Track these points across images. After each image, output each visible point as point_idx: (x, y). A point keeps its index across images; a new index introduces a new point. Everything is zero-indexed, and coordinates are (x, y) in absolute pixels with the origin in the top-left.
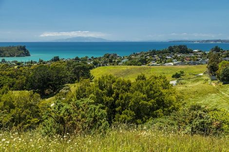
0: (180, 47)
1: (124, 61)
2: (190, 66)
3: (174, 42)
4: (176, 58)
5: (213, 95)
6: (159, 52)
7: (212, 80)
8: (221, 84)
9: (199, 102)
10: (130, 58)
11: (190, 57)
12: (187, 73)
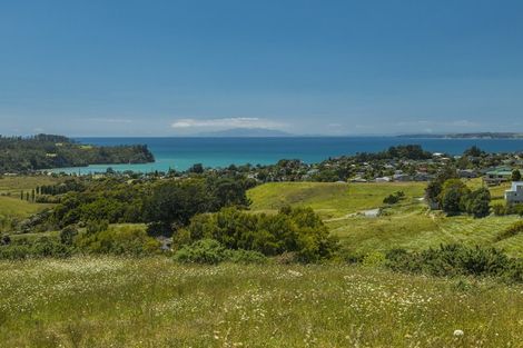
0: (410, 148)
1: (312, 171)
2: (418, 184)
3: (406, 136)
4: (401, 167)
5: (428, 233)
6: (373, 158)
7: (432, 209)
8: (444, 216)
9: (404, 245)
10: (321, 168)
11: (426, 166)
12: (409, 195)
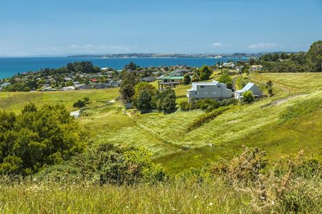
0: (83, 64)
1: (5, 84)
2: (98, 91)
3: (74, 56)
4: (78, 79)
5: (129, 128)
6: (55, 72)
7: (127, 108)
8: (139, 113)
9: (110, 140)
10: (13, 81)
11: (97, 78)
12: (93, 100)
